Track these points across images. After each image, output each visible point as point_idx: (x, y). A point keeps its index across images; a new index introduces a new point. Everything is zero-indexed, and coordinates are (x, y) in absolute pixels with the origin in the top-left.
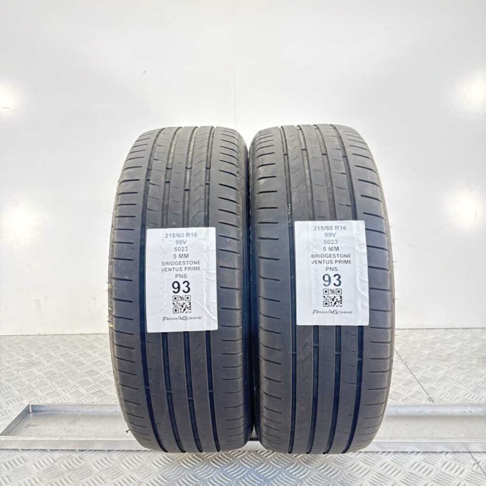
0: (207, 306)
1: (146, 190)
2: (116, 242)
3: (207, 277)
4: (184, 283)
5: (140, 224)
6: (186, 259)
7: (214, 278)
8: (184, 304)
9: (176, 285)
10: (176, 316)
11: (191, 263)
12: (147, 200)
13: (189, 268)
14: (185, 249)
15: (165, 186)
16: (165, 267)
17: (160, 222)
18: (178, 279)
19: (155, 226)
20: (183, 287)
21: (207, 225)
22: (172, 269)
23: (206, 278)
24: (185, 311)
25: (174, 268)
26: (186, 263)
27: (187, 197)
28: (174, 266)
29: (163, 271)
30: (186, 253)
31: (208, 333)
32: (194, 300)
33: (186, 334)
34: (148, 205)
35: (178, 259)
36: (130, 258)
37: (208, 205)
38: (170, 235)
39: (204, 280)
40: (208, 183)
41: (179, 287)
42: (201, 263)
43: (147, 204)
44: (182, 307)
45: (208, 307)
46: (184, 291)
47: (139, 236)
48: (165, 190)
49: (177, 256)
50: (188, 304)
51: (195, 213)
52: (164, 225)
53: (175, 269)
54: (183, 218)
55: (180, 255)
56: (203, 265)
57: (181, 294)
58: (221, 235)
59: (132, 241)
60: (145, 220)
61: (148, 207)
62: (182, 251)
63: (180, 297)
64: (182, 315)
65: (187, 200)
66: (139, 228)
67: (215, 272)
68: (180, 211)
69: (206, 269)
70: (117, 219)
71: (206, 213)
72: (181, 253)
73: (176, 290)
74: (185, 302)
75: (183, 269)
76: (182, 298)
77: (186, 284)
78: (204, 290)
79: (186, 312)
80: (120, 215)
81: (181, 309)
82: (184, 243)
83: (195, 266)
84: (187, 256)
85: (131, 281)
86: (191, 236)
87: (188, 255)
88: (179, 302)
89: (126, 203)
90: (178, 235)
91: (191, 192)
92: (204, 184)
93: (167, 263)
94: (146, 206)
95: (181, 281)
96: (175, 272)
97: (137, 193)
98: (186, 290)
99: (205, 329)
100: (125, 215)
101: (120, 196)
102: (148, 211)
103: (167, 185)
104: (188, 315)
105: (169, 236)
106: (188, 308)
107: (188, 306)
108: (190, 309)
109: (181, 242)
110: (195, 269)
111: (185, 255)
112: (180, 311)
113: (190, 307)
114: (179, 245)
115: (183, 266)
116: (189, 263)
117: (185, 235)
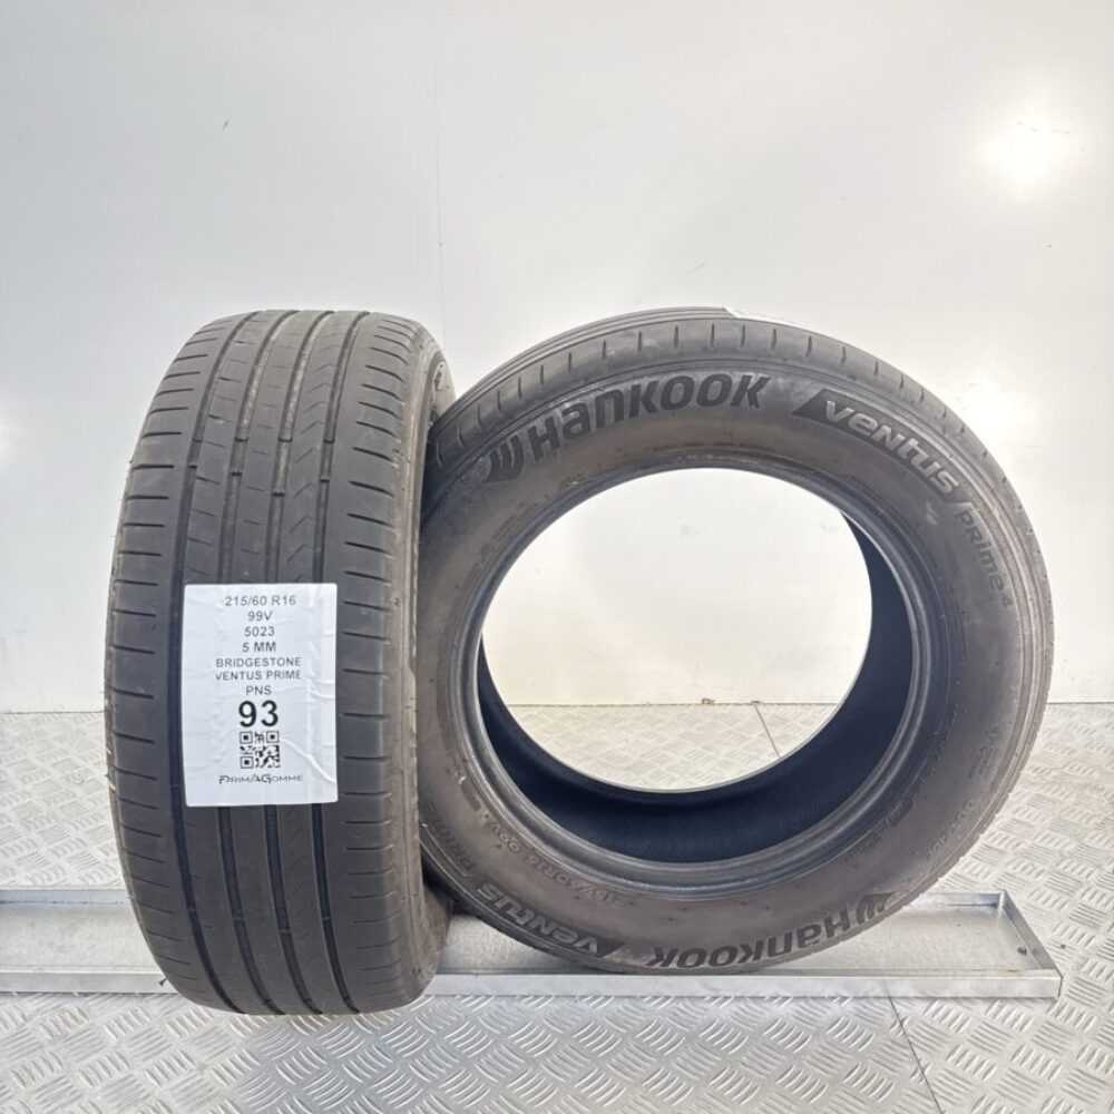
0: (314, 754)
1: (188, 491)
2: (118, 611)
3: (316, 693)
4: (264, 705)
5: (170, 573)
6: (268, 654)
7: (331, 694)
8: (265, 748)
9: (247, 710)
10: (248, 773)
11: (281, 662)
12: (188, 515)
13: (277, 674)
14: (269, 631)
15: (229, 484)
16: (223, 669)
17: (214, 568)
18: (252, 697)
19: (204, 578)
20: (263, 713)
21: (318, 577)
22: (239, 676)
23: (314, 696)
24: (267, 764)
25: (242, 673)
26: (270, 661)
27: (278, 510)
28: (244, 668)
29: (218, 678)
30: (270, 640)
31: (316, 807)
32: (286, 741)
33: (270, 810)
34: (189, 528)
35: (253, 654)
36: (147, 648)
37: (321, 532)
38: (236, 598)
39: (310, 699)
40: (326, 478)
41: (253, 714)
42: (302, 662)
43: (187, 525)
44: (261, 754)
45: (316, 755)
46: (264, 722)
47: (167, 600)
48: (229, 493)
49: (251, 646)
50: (273, 749)
51: (292, 550)
52: (222, 577)
53: (245, 675)
54: (267, 562)
55: (256, 644)
56: (306, 667)
57: (258, 727)
58: (350, 600)
59: (153, 611)
60: (183, 563)
61: (189, 534)
62: (263, 635)
63: (256, 735)
64: (260, 772)
65: (276, 517)
66: (168, 582)
67: (333, 681)
68: (259, 546)
69: (313, 674)
70: (121, 555)
71: (319, 550)
72: (260, 639)
73: (248, 721)
74: (266, 745)
75: (264, 676)
76: (260, 737)
77: (270, 707)
78: (309, 720)
79: (270, 767)
80: (129, 549)
81: (257, 760)
82: (267, 618)
83: (290, 668)
84: (271, 647)
85: (151, 697)
86: (281, 601)
87: (274, 644)
88: (254, 745)
89: (142, 521)
90: (255, 601)
91: (287, 500)
92: (315, 480)
93: (228, 662)
94: (186, 529)
95: (258, 700)
96: (247, 682)
97: (166, 498)
98: (270, 719)
99: (310, 800)
100: (139, 549)
101: (130, 502)
102: (189, 543)
103: (235, 481)
104: (274, 772)
105: (233, 602)
106: (272, 757)
107: (274, 754)
108: (278, 761)
109: (260, 615)
110: (289, 675)
111: (268, 644)
112: (256, 763)
113: (278, 755)
114: (255, 623)
115: (263, 670)
116: (276, 661)
117: (269, 600)
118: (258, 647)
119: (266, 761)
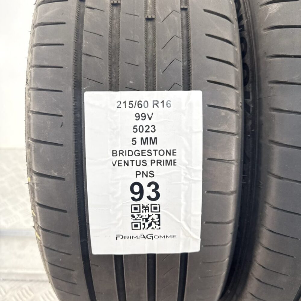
0: (185, 220)
1: (80, 18)
2: (33, 112)
3: (188, 176)
4: (149, 185)
5: (71, 81)
6: (152, 147)
7: (199, 177)
8: (149, 216)
9: (137, 189)
10: (138, 233)
11: (162, 153)
12: (82, 36)
13: (159, 162)
14: (151, 129)
15: (112, 11)
16: (118, 158)
17: (106, 78)
18: (140, 179)
19: (98, 87)
20: (148, 191)
21: (187, 87)
22: (130, 163)
23: (186, 178)
24: (151, 227)
25: (132, 161)
26: (153, 152)
27: (150, 31)
28: (134, 158)
29: (114, 165)
30: (153, 135)
31: (184, 257)
32: (165, 211)
33: (151, 257)
34: (84, 46)
35: (140, 147)
36: (57, 142)
37: (187, 47)
38: (125, 102)
39: (183, 181)
40: (186, 7)
41: (141, 192)
42: (178, 152)
43: (82, 43)
44: (147, 221)
45: (187, 221)
46: (149, 198)
47: (71, 104)
48: (112, 19)
49: (138, 140)
50: (155, 217)
51: (166, 63)
52: (114, 87)
53: (134, 162)
54: (147, 72)
55: (142, 138)
56: (179, 157)
57: (145, 201)
58: (212, 104)
59: (60, 113)
60: (80, 74)
61: (84, 51)
62: (146, 132)
63: (143, 207)
64: (145, 232)
65: (150, 37)
66: (70, 90)
67: (200, 168)
68: (140, 59)
69: (187, 163)
70: (33, 69)
71: (185, 63)
72: (145, 135)
73: (137, 197)
74: (150, 214)
75: (149, 163)
76: (146, 208)
77: (153, 187)
78: (182, 196)
79: (153, 228)
80: (38, 64)
81: (144, 224)
82: (150, 119)
83: (169, 158)
84: (154, 141)
85: (63, 179)
86: (160, 105)
87: (156, 138)
88: (141, 214)
89: (46, 42)
90: (139, 104)
91: (157, 22)
92: (179, 9)
93: (121, 153)
94: (81, 47)
95: (144, 181)
96: (135, 168)
97: (64, 23)
98: (153, 195)
99: (180, 250)
100: (46, 64)
101: (36, 29)
102: (84, 58)
103: (115, 10)
104: (156, 233)
105: (122, 105)
106: (155, 222)
107: (156, 220)
108: (159, 225)
109: (144, 116)
110: (168, 163)
111: (151, 138)
112: (142, 226)
113: (159, 221)
114: (140, 122)
115: (148, 159)
116: (157, 152)
117: (151, 104)
118: (144, 141)
119: (150, 225)
